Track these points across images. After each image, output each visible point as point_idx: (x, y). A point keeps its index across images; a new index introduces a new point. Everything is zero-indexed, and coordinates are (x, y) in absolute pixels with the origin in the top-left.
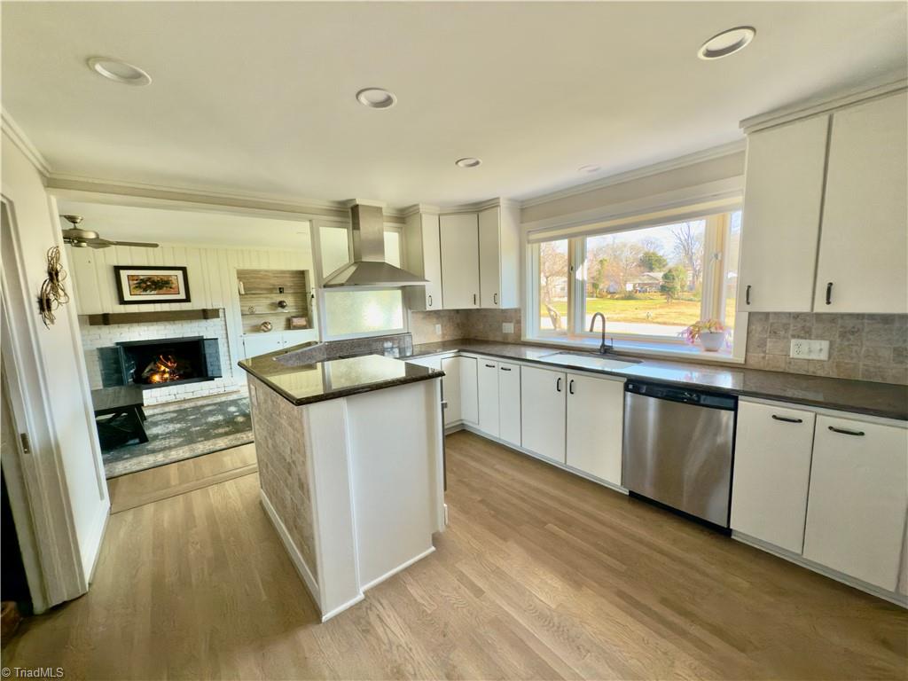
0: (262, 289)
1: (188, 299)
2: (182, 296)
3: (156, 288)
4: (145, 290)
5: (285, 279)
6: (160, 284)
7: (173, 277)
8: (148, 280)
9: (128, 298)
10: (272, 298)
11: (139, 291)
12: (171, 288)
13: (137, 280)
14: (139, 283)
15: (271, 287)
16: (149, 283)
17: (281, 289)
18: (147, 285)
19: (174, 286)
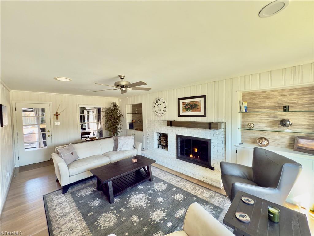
0: (266, 108)
1: (204, 116)
2: (202, 113)
3: (191, 109)
4: (187, 110)
5: (295, 97)
6: (193, 106)
7: (199, 102)
8: (189, 104)
9: (181, 114)
10: (274, 116)
11: (185, 110)
12: (198, 108)
13: (185, 105)
14: (185, 106)
15: (277, 105)
16: (189, 106)
17: (285, 107)
18: (188, 107)
19: (199, 107)
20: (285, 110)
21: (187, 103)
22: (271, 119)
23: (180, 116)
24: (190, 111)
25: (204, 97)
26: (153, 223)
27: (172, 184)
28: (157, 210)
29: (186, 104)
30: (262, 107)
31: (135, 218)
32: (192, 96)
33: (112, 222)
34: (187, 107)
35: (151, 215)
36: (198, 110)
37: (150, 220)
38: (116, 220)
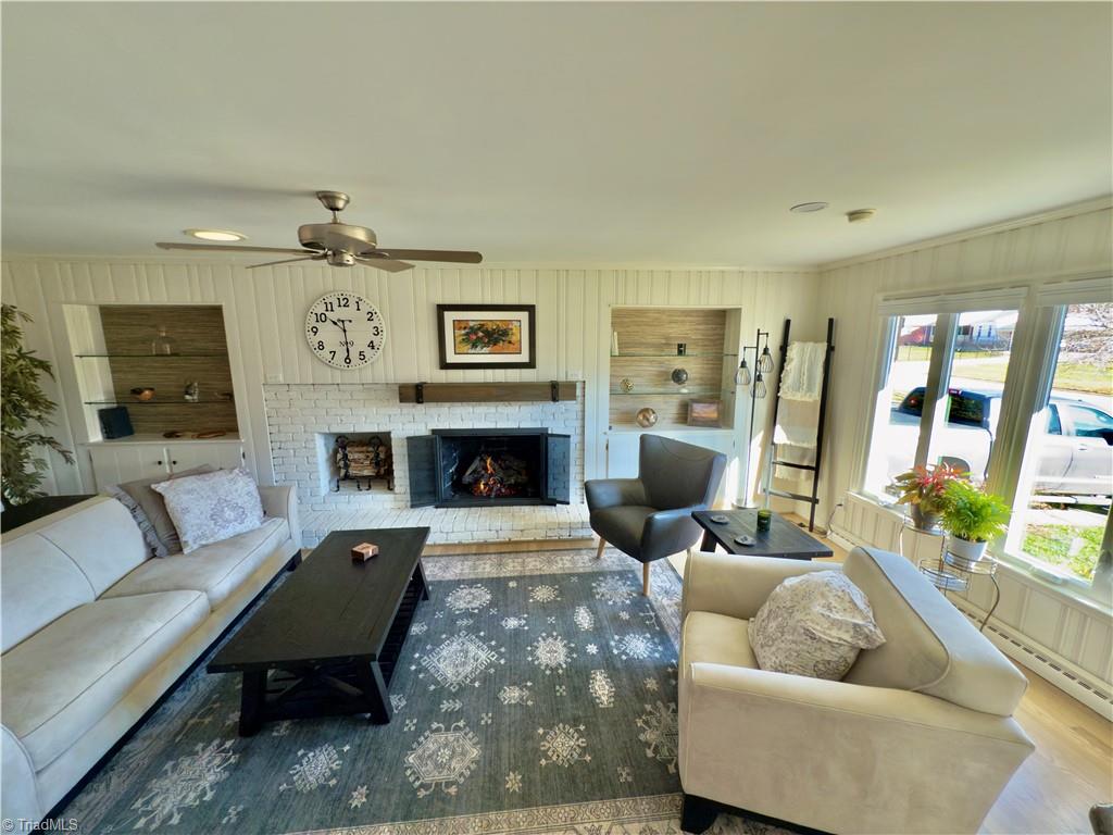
0: (646, 346)
1: (531, 365)
2: (524, 357)
3: (489, 343)
4: (474, 346)
5: (688, 328)
6: (495, 336)
7: (515, 323)
8: (479, 329)
9: (451, 358)
10: (660, 363)
11: (466, 348)
12: (510, 342)
13: (465, 328)
14: (467, 334)
15: (664, 341)
16: (481, 334)
17: (680, 346)
18: (478, 338)
19: (514, 339)
20: (680, 353)
21: (471, 324)
22: (654, 369)
23: (445, 366)
24: (485, 350)
25: (531, 309)
26: (560, 671)
27: (491, 576)
28: (535, 644)
29: (471, 328)
30: (641, 344)
31: (511, 695)
32: (488, 301)
33: (468, 747)
34: (474, 337)
35: (536, 663)
36: (511, 346)
37: (548, 672)
38: (470, 735)
